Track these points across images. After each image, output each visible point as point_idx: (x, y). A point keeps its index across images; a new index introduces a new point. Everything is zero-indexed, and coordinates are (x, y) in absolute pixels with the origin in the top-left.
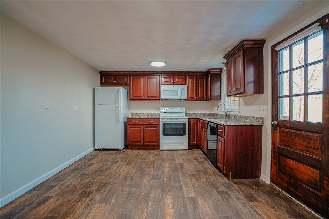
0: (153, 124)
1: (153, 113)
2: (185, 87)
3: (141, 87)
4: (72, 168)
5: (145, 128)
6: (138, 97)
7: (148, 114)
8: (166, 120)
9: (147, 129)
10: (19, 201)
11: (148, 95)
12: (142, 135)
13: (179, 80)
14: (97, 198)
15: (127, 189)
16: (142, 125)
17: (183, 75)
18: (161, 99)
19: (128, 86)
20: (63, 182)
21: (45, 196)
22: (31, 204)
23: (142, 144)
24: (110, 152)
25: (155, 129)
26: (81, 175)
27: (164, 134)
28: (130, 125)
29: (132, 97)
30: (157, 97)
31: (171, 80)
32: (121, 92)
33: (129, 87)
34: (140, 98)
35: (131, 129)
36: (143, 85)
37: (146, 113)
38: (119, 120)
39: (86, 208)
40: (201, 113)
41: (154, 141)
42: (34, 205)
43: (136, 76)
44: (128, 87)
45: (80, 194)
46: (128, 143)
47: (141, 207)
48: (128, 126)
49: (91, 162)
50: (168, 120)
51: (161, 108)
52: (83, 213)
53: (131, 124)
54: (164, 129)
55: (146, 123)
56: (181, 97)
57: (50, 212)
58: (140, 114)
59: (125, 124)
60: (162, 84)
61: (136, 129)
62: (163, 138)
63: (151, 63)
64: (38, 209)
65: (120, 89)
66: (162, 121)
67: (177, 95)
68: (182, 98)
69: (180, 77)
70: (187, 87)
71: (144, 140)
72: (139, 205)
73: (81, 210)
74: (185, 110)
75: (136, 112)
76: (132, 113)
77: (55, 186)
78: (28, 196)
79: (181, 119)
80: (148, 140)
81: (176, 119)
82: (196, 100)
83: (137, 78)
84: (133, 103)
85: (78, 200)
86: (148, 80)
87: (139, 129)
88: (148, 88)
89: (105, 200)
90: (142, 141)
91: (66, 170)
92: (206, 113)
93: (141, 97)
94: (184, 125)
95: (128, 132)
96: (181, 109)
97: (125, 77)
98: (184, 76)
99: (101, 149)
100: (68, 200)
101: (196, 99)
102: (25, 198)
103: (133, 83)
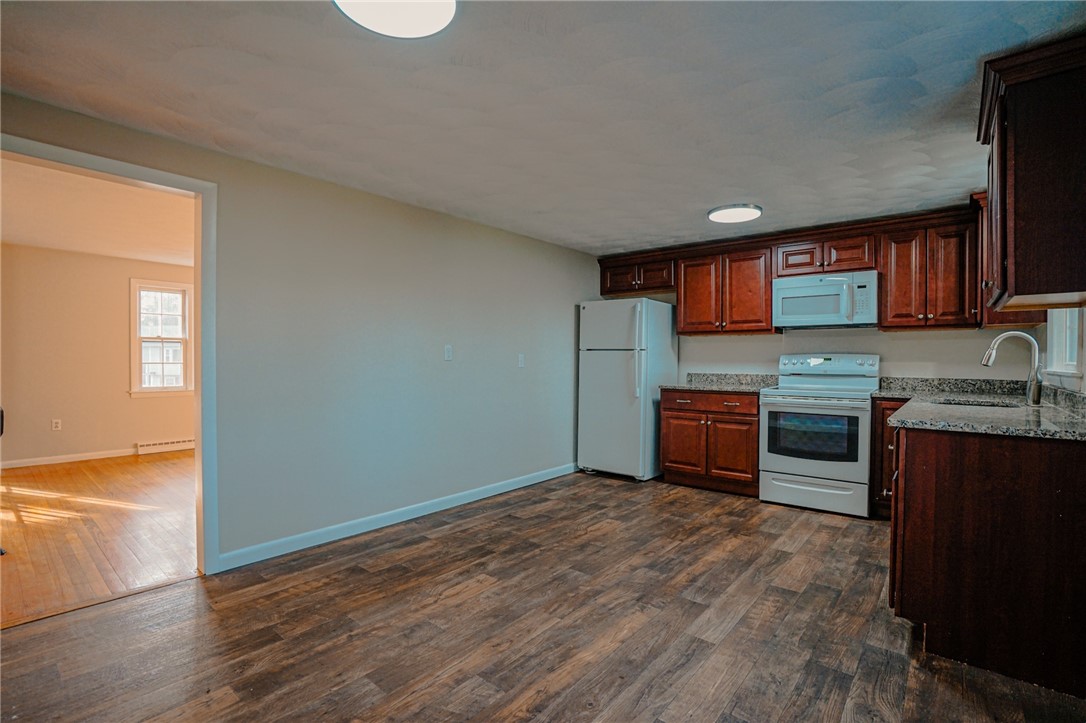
0: (737, 411)
1: (757, 376)
2: (870, 278)
3: (710, 293)
4: (501, 499)
5: (715, 421)
6: (700, 324)
7: (738, 379)
8: (780, 399)
9: (719, 425)
10: (387, 530)
11: (731, 316)
12: (703, 443)
13: (846, 255)
14: (492, 566)
15: (563, 568)
16: (704, 412)
17: (862, 235)
18: (779, 330)
19: (673, 292)
20: (462, 521)
21: (422, 534)
22: (397, 540)
23: (703, 472)
24: (608, 482)
25: (745, 428)
26: (506, 517)
27: (775, 447)
28: (670, 409)
29: (685, 327)
30: (761, 322)
31: (812, 257)
32: (641, 312)
33: (675, 294)
34: (708, 328)
35: (671, 421)
36: (716, 284)
37: (731, 376)
38: (634, 392)
39: (461, 574)
40: (964, 381)
41: (740, 468)
42: (398, 543)
43: (693, 258)
44: (673, 296)
45: (471, 550)
46: (664, 462)
47: (555, 610)
48: (664, 414)
49: (546, 496)
50: (789, 400)
51: (783, 360)
52: (450, 580)
53: (673, 406)
54: (773, 432)
55: (713, 409)
56: (851, 316)
57: (410, 561)
58: (715, 379)
59: (657, 405)
60: (779, 276)
61: (686, 423)
62: (767, 459)
63: (710, 213)
64: (400, 550)
65: (639, 304)
66: (766, 404)
67: (837, 310)
68: (855, 322)
69: (849, 242)
70: (881, 278)
71: (709, 460)
72: (556, 606)
73: (450, 574)
74: (877, 367)
75: (703, 372)
76: (689, 374)
77: (448, 523)
78: (402, 527)
79: (839, 399)
80: (720, 462)
81: (816, 398)
82: (925, 325)
83: (698, 265)
84: (693, 343)
85: (460, 557)
86: (730, 267)
87: (694, 423)
88: (731, 294)
89: (501, 574)
90: (703, 460)
91: (486, 501)
92: (988, 382)
93: (710, 323)
94: (853, 421)
95: (664, 431)
96: (859, 362)
97: (662, 266)
98: (866, 238)
99: (593, 471)
100: (447, 552)
101: (923, 323)
102: (397, 528)
103: (685, 282)
